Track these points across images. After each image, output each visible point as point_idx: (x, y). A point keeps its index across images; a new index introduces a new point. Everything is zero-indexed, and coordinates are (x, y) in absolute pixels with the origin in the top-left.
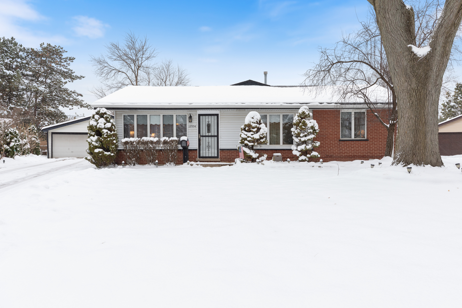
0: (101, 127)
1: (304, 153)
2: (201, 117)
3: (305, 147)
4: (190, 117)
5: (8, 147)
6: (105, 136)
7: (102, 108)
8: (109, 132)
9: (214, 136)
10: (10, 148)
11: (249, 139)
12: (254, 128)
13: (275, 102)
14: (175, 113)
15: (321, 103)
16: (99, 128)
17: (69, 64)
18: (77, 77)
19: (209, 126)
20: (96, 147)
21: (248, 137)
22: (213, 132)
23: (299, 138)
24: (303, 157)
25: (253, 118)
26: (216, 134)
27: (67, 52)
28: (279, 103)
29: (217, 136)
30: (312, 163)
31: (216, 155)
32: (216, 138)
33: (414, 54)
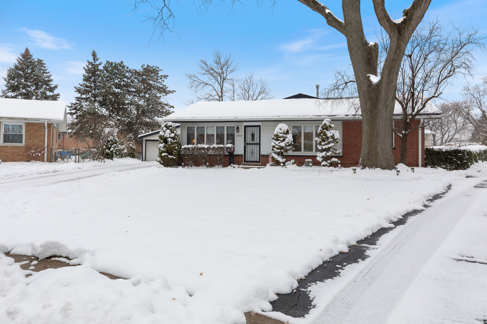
0: (167, 136)
1: (325, 158)
2: (247, 128)
3: (326, 154)
4: (238, 128)
5: (109, 151)
6: (169, 144)
7: (169, 122)
8: (172, 140)
9: (257, 144)
10: (110, 152)
11: (277, 146)
12: (281, 137)
13: (306, 115)
14: (225, 125)
15: (347, 116)
16: (166, 137)
17: (163, 81)
18: (170, 92)
19: (253, 135)
20: (163, 152)
21: (276, 145)
22: (256, 140)
23: (321, 146)
24: (324, 163)
25: (280, 129)
26: (258, 142)
27: (162, 70)
28: (309, 116)
29: (259, 144)
30: (332, 168)
31: (258, 160)
32: (258, 146)
33: (371, 82)
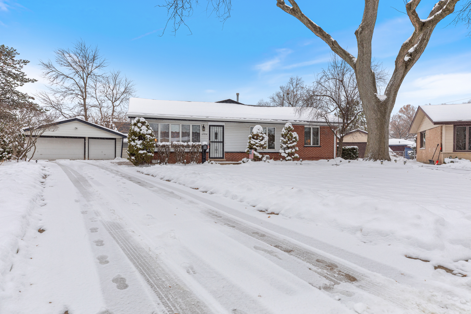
1: (289, 155)
2: (211, 127)
3: (291, 151)
4: (203, 127)
6: (148, 140)
7: (140, 117)
8: (151, 137)
11: (257, 145)
12: (260, 137)
13: (266, 118)
14: (191, 124)
15: (295, 121)
16: (143, 134)
17: (22, 67)
18: (28, 81)
19: (216, 134)
20: (140, 149)
22: (220, 139)
23: (287, 145)
24: (289, 158)
25: (259, 130)
27: (19, 54)
28: (269, 119)
29: (223, 142)
30: (296, 162)
31: (222, 156)
33: (378, 99)
